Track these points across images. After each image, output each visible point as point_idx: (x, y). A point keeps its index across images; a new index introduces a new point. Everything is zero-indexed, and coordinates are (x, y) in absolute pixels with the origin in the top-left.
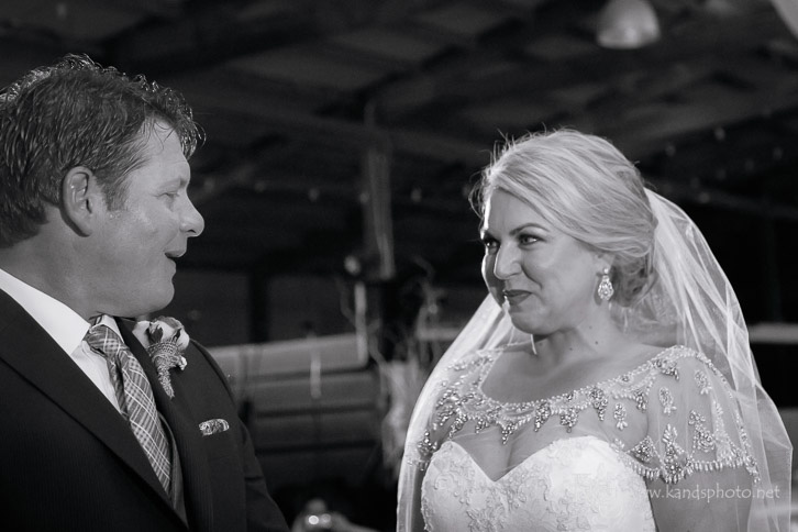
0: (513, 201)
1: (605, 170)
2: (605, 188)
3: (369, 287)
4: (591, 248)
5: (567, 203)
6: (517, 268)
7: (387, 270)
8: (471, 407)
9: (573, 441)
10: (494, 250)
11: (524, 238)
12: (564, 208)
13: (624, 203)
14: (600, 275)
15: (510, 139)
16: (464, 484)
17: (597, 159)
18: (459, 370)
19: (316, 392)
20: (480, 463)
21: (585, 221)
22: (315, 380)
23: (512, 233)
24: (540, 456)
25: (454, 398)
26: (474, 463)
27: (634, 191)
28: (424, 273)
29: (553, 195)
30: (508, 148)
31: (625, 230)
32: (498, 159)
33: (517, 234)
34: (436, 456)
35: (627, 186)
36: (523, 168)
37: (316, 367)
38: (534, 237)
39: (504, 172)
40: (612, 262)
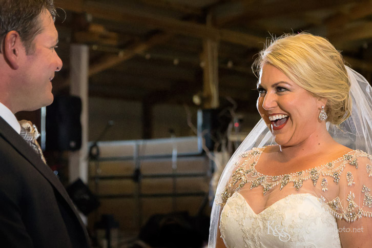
0: (274, 69)
1: (324, 55)
2: (323, 64)
3: (205, 112)
4: (315, 95)
5: (302, 71)
6: (275, 104)
7: (215, 103)
8: (250, 176)
9: (299, 195)
10: (264, 94)
11: (279, 89)
12: (300, 73)
13: (333, 72)
14: (320, 109)
15: (274, 36)
16: (242, 215)
17: (320, 49)
18: (244, 157)
19: (174, 166)
20: (250, 205)
21: (311, 81)
22: (174, 159)
23: (273, 86)
24: (281, 202)
25: (241, 171)
26: (247, 204)
27: (339, 67)
28: (231, 105)
29: (295, 67)
30: (273, 42)
31: (332, 86)
32: (268, 47)
33: (275, 86)
34: (229, 200)
35: (335, 63)
36: (280, 52)
37: (175, 153)
38: (285, 88)
39: (270, 54)
40: (326, 103)
